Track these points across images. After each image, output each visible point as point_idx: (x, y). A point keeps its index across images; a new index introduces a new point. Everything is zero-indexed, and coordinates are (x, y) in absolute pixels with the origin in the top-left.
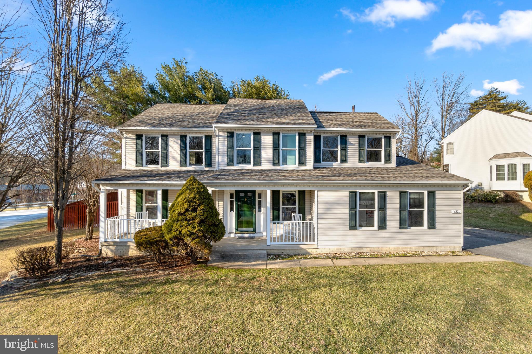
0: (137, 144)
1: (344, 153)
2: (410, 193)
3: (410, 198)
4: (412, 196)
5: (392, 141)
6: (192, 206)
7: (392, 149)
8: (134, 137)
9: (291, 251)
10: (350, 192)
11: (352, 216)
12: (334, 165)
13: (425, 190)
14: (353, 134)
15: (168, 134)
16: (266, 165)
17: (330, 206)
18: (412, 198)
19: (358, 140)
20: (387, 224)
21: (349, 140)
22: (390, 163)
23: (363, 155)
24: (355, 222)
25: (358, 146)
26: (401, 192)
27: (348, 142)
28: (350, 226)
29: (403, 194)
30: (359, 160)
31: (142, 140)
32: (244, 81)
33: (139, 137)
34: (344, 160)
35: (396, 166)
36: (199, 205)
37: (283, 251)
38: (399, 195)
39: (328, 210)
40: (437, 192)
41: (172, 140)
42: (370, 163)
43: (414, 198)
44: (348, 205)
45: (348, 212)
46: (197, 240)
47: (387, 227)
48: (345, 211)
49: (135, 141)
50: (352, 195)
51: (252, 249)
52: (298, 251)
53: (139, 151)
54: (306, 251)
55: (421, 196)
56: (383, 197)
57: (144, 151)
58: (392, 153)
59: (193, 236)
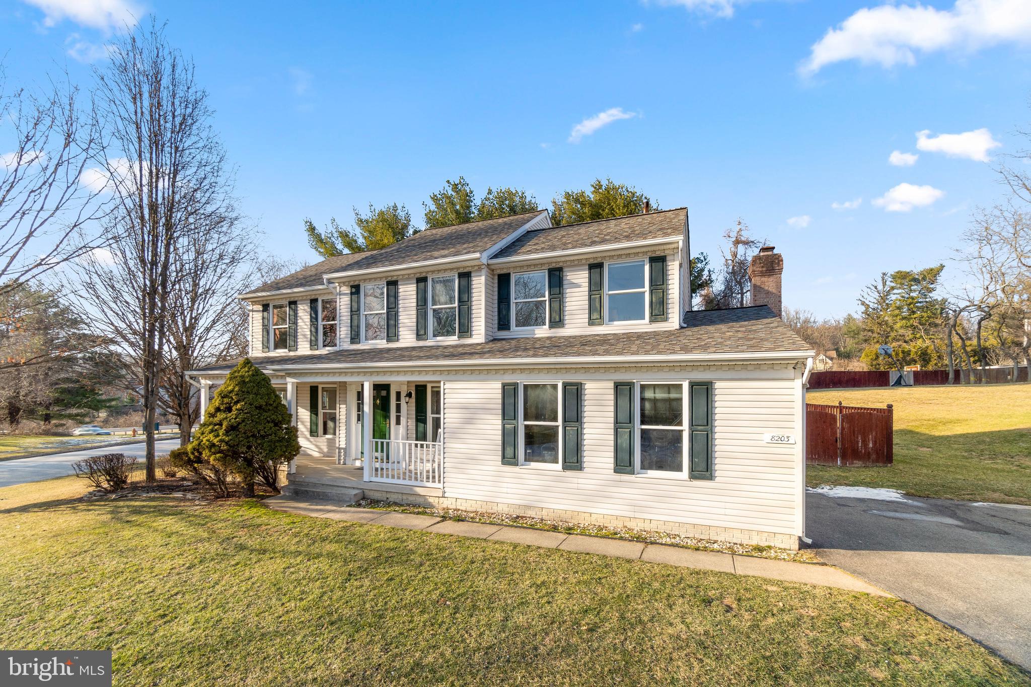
0: (263, 318)
1: (556, 305)
2: (643, 387)
3: (643, 399)
4: (649, 394)
5: (670, 268)
6: (226, 404)
7: (670, 287)
8: (260, 308)
9: (400, 496)
10: (504, 386)
11: (508, 438)
12: (536, 332)
13: (684, 379)
14: (576, 264)
15: (296, 299)
16: (407, 338)
17: (472, 413)
18: (649, 400)
19: (587, 275)
20: (585, 459)
21: (568, 278)
22: (666, 320)
23: (598, 306)
24: (513, 449)
25: (587, 289)
26: (618, 386)
27: (565, 282)
28: (504, 457)
29: (622, 389)
30: (590, 318)
31: (269, 313)
32: (568, 196)
33: (266, 307)
34: (557, 319)
35: (682, 328)
36: (236, 403)
37: (388, 496)
38: (612, 391)
39: (469, 421)
40: (718, 385)
41: (302, 308)
42: (616, 323)
43: (654, 401)
44: (500, 412)
45: (500, 427)
46: (218, 455)
47: (585, 465)
48: (493, 426)
49: (260, 314)
50: (509, 391)
51: (342, 485)
52: (411, 498)
53: (266, 329)
54: (426, 500)
55: (673, 395)
56: (574, 393)
57: (272, 328)
58: (670, 296)
59: (213, 450)
